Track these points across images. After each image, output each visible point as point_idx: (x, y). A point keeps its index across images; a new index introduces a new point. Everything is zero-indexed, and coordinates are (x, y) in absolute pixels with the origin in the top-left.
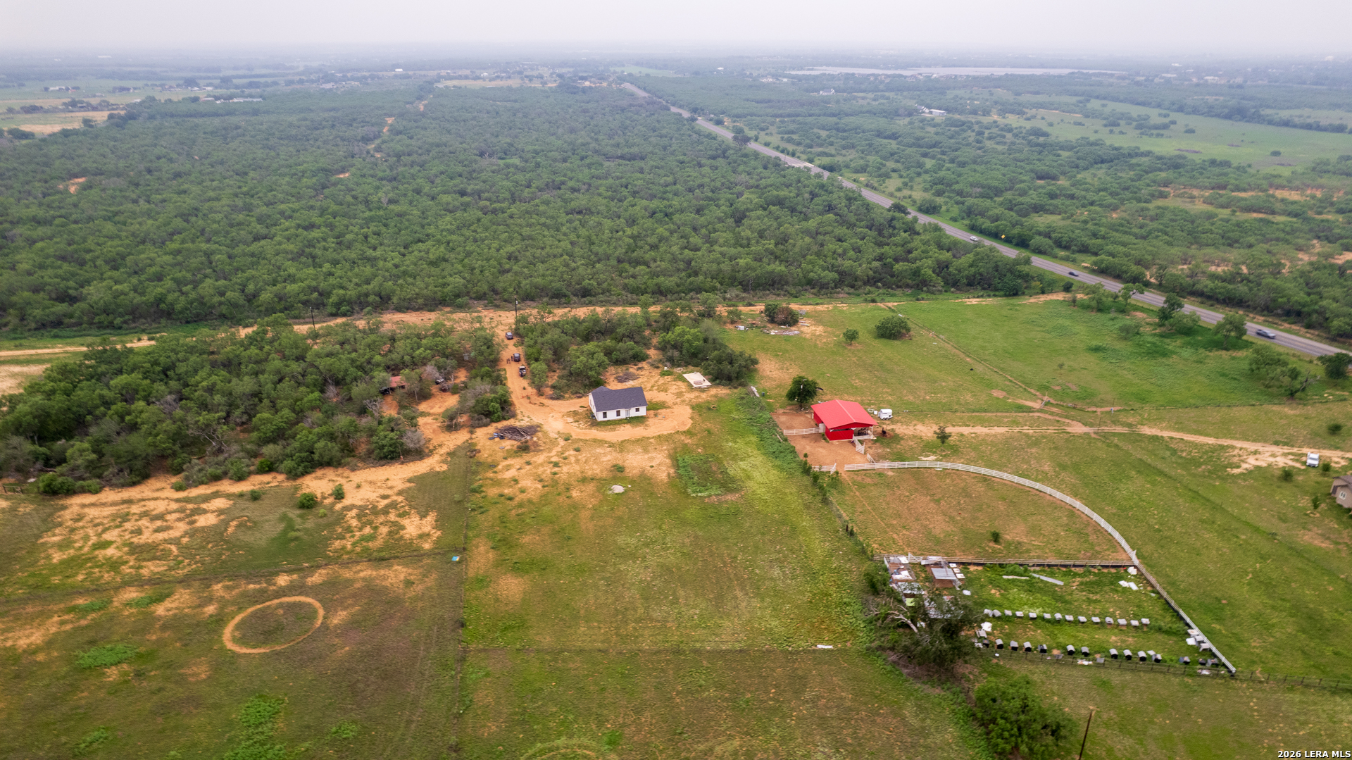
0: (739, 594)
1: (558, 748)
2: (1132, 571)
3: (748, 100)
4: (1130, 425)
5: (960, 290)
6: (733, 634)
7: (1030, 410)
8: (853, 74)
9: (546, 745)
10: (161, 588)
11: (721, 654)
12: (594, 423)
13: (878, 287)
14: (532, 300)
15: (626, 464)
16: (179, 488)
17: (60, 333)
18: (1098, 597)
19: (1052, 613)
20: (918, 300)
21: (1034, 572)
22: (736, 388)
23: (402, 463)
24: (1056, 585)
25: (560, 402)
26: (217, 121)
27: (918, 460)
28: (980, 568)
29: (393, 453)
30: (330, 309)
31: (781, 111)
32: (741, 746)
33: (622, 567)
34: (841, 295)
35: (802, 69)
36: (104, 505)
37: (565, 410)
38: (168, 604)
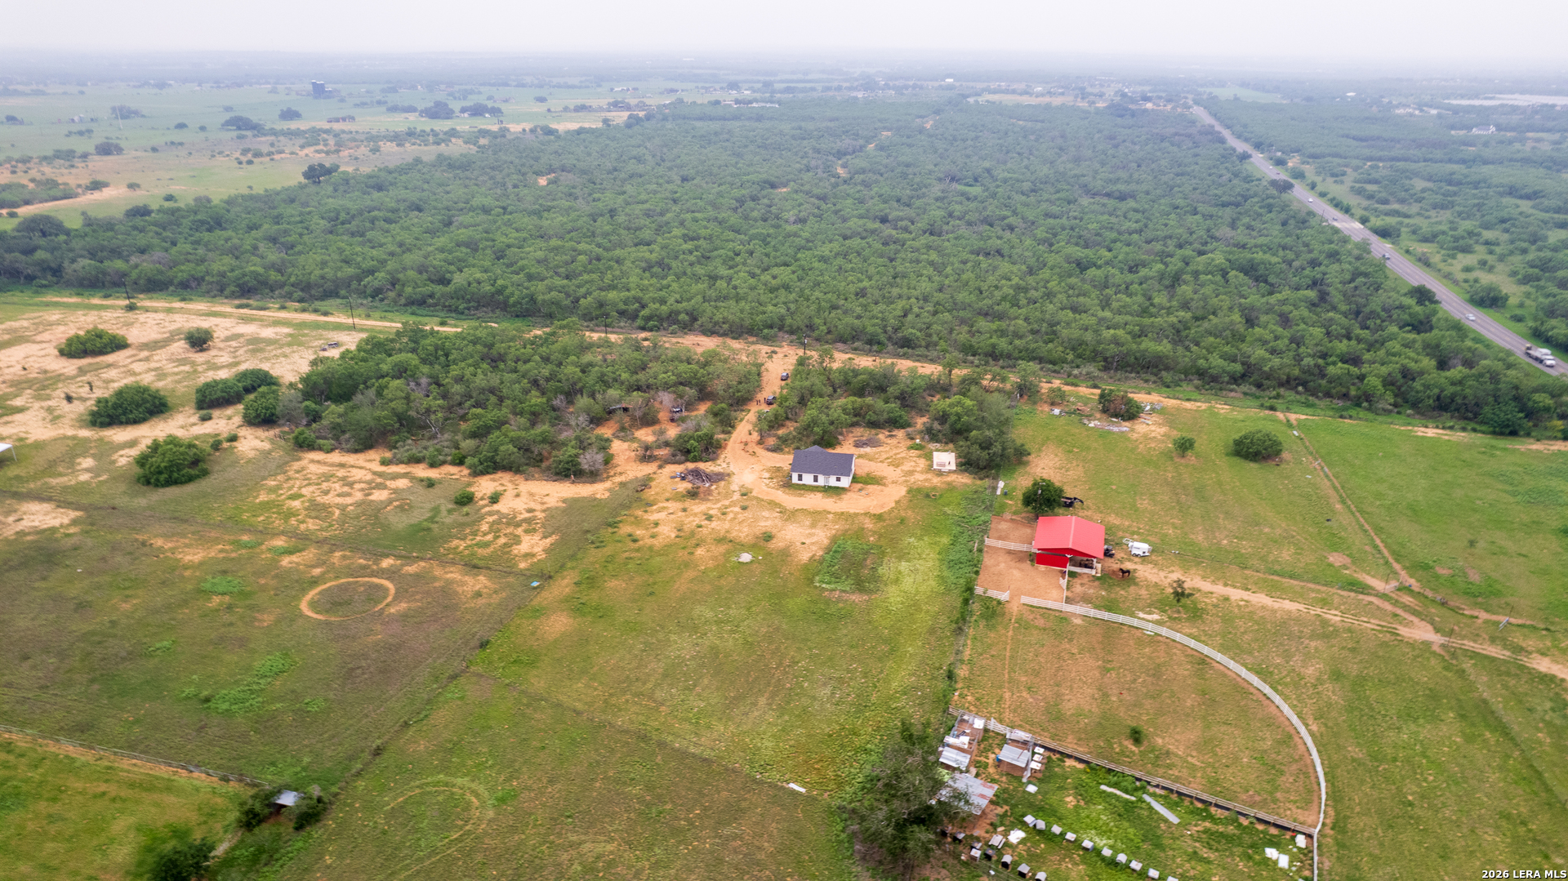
0: (762, 701)
1: (454, 786)
2: (1301, 841)
3: (1347, 136)
4: (1520, 650)
5: (1418, 413)
6: (715, 740)
7: (1364, 589)
8: (1553, 106)
9: (448, 779)
10: (302, 541)
11: (683, 755)
12: (787, 485)
13: (1298, 393)
14: (845, 342)
15: (779, 535)
16: (384, 463)
17: (418, 312)
18: (1212, 856)
19: (1116, 852)
20: (1341, 417)
21: (1153, 795)
22: (981, 479)
23: (573, 482)
24: (1166, 821)
25: (774, 455)
26: (715, 126)
27: (1132, 615)
28: (1081, 766)
29: (570, 471)
30: (639, 322)
31: (1381, 153)
32: (612, 853)
33: (673, 637)
34: (1233, 394)
35: (1477, 97)
36: (325, 463)
37: (770, 464)
38: (295, 558)
